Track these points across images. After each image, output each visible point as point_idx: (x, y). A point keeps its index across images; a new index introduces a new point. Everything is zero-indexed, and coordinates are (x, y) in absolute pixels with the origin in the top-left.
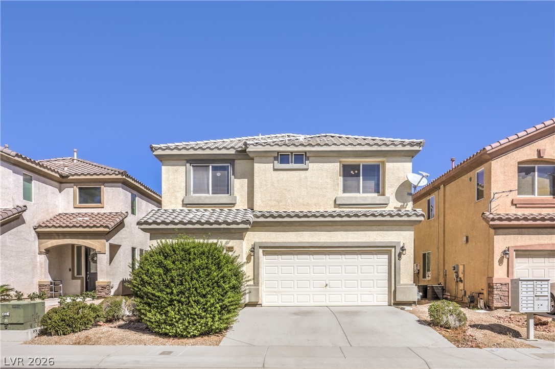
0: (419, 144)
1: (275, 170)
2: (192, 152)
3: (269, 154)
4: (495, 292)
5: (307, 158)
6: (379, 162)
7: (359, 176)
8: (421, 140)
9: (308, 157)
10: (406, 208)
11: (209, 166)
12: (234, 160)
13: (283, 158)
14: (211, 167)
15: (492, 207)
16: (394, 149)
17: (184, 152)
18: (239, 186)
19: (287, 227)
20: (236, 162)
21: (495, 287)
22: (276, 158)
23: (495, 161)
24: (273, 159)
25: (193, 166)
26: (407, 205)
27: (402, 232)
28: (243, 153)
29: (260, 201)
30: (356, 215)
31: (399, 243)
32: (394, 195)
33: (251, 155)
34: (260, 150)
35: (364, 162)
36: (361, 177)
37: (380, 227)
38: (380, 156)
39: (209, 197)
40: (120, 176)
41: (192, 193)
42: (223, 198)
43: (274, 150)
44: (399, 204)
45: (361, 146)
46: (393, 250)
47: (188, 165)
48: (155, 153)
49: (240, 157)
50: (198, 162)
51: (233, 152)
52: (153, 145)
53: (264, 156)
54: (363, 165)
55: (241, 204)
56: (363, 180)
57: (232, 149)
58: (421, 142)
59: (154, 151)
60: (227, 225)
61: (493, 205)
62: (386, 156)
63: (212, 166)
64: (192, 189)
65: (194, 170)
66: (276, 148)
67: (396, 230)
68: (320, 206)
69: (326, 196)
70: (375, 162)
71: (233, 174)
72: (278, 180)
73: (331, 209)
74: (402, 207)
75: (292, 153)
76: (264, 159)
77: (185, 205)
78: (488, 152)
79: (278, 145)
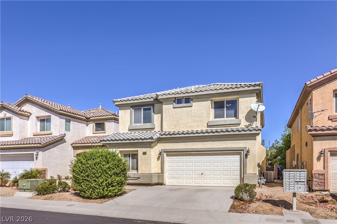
0: (259, 85)
1: (174, 108)
2: (132, 102)
3: (170, 99)
4: (314, 180)
5: (192, 100)
6: (236, 98)
7: (224, 108)
8: (260, 83)
9: (192, 99)
10: (252, 125)
11: (141, 109)
12: (154, 104)
13: (179, 101)
14: (142, 109)
15: (314, 122)
16: (243, 90)
17: (128, 102)
18: (156, 118)
19: (179, 140)
20: (155, 105)
21: (314, 176)
22: (174, 102)
23: (315, 91)
24: (173, 102)
25: (134, 109)
26: (253, 124)
27: (248, 141)
28: (157, 100)
29: (166, 126)
30: (217, 132)
31: (246, 148)
32: (244, 118)
33: (161, 101)
34: (164, 97)
35: (227, 99)
36: (225, 108)
37: (234, 138)
38: (235, 95)
39: (142, 125)
40: (112, 116)
41: (133, 123)
42: (148, 125)
43: (172, 97)
44: (248, 124)
45: (222, 90)
46: (242, 152)
47: (131, 109)
48: (115, 104)
49: (156, 102)
50: (136, 107)
51: (152, 100)
52: (114, 100)
53: (168, 101)
54: (226, 101)
55: (158, 128)
56: (226, 110)
57: (152, 98)
58: (260, 84)
59: (114, 103)
60: (142, 140)
61: (314, 120)
62: (239, 94)
63: (143, 108)
64: (133, 121)
65: (134, 111)
66: (173, 96)
67: (244, 140)
68: (199, 127)
69: (202, 121)
70: (233, 98)
71: (154, 112)
72: (176, 114)
73: (205, 129)
74: (250, 125)
75: (183, 97)
76: (168, 102)
77: (129, 130)
78: (308, 86)
79: (174, 94)
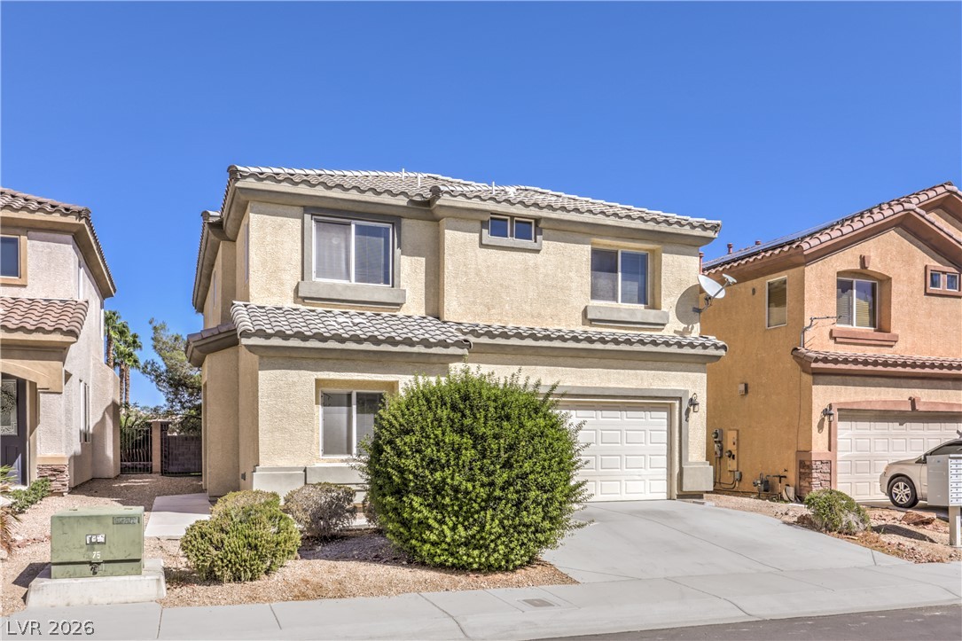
0: (715, 228)
1: (482, 245)
2: (320, 191)
3: (475, 215)
4: (815, 475)
5: (539, 231)
6: (647, 250)
7: (616, 272)
8: (719, 222)
9: (541, 228)
10: (691, 333)
11: (350, 224)
12: (400, 218)
13: (497, 224)
14: (353, 226)
15: (806, 340)
16: (679, 232)
17: (303, 189)
18: (410, 270)
19: (509, 357)
20: (405, 222)
21: (814, 467)
22: (484, 224)
23: (809, 267)
24: (478, 225)
25: (317, 221)
26: (693, 328)
27: (690, 374)
28: (425, 208)
29: (455, 303)
30: (628, 342)
31: (687, 392)
32: (674, 309)
33: (439, 213)
34: (460, 205)
35: (625, 248)
36: (620, 274)
37: (658, 364)
38: (653, 241)
39: (348, 285)
40: (72, 220)
41: (314, 275)
42: (378, 291)
43: (487, 208)
44: (681, 326)
45: (630, 221)
46: (677, 403)
47: (307, 217)
48: (239, 184)
49: (414, 213)
50: (329, 214)
51: (403, 201)
52: (239, 168)
53: (464, 217)
54: (622, 253)
55: (415, 305)
56: (623, 280)
57: (402, 197)
58: (718, 225)
59: (237, 180)
60: (426, 347)
61: (808, 335)
62: (662, 242)
63: (357, 226)
64: (314, 269)
65: (318, 229)
66: (490, 206)
67: (681, 371)
68: (560, 320)
69: (569, 303)
70: (636, 249)
71: (399, 246)
72: (488, 266)
73: (579, 328)
74: (686, 330)
75: (512, 217)
76: (462, 224)
77: (299, 298)
78: (805, 253)
